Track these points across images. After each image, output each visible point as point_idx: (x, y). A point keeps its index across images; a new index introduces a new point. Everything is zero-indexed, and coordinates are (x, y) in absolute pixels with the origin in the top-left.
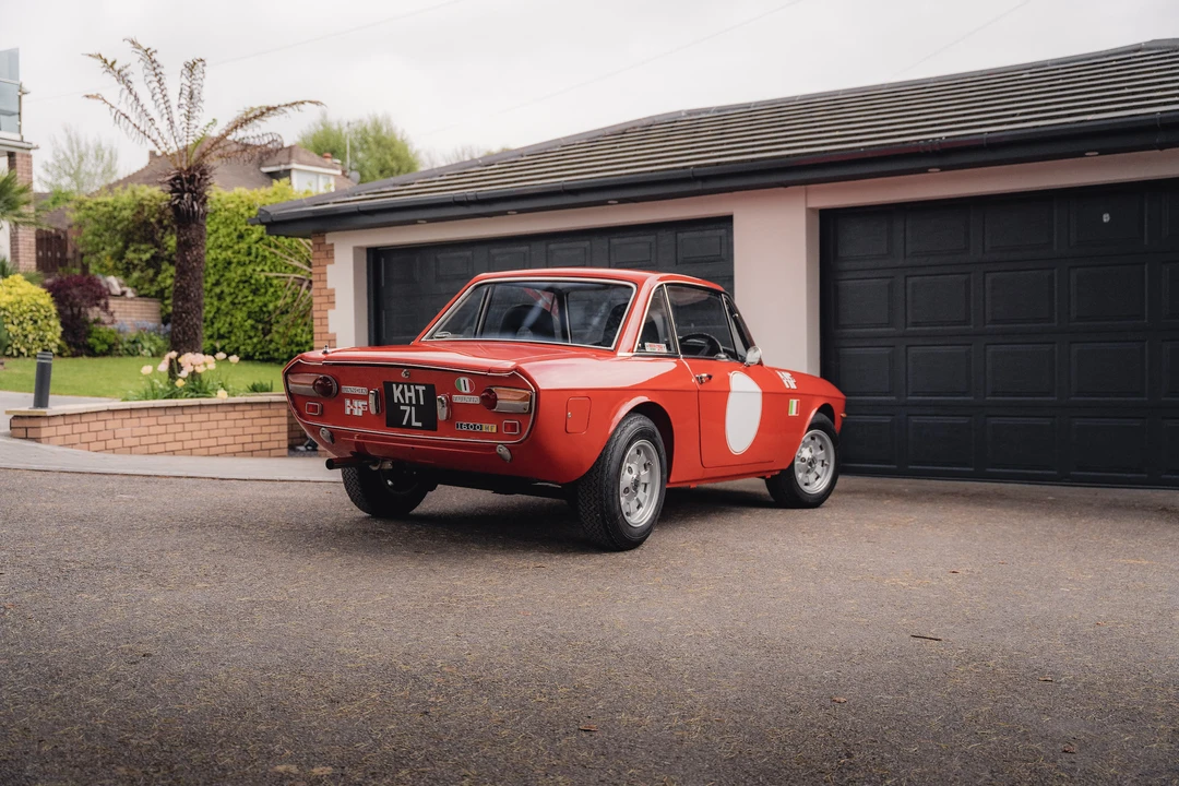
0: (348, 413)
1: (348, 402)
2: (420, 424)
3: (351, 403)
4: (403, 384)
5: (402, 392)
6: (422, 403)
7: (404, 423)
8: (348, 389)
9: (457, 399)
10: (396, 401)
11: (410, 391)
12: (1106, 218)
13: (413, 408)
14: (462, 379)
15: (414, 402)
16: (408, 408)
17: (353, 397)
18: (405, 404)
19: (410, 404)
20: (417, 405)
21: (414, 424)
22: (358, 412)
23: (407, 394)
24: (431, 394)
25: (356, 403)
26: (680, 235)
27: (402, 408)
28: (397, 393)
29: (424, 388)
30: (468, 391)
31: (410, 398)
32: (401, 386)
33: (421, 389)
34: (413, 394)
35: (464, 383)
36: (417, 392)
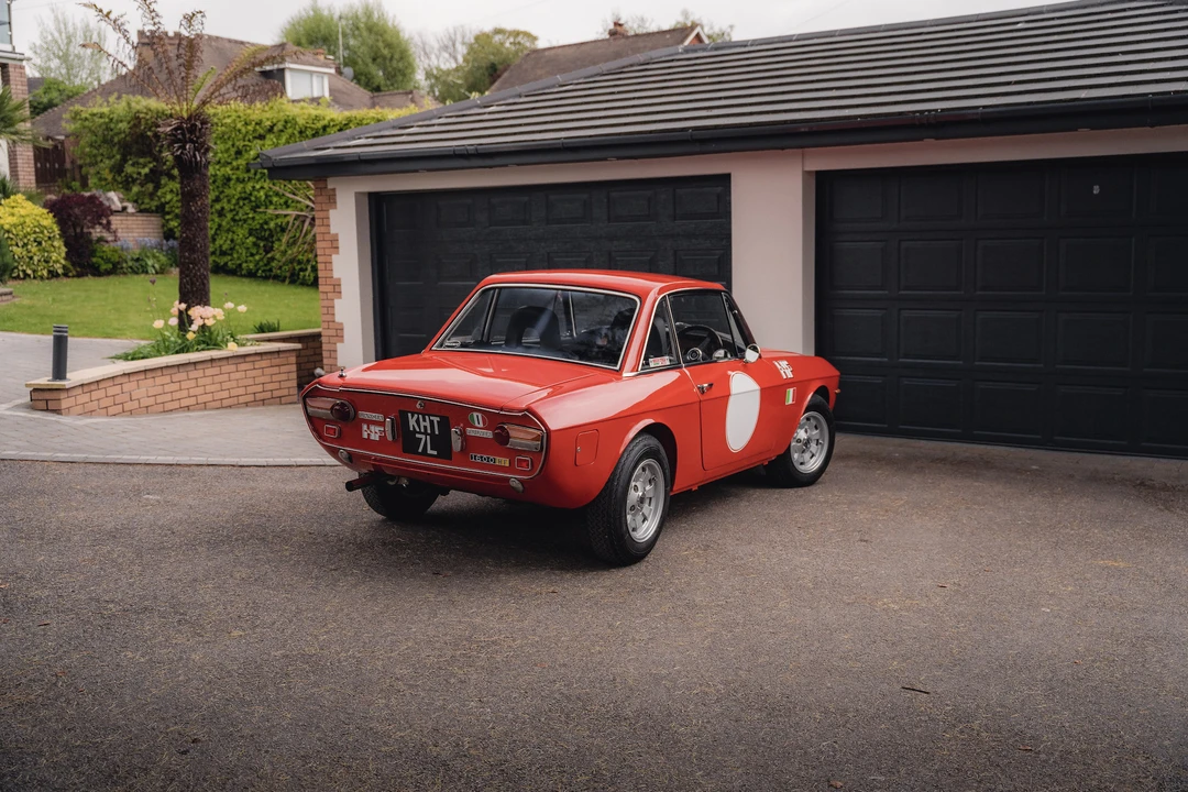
0: (366, 436)
1: (365, 427)
2: (435, 453)
3: (368, 428)
4: (418, 414)
5: (418, 421)
6: (437, 433)
7: (420, 450)
8: (364, 415)
9: (470, 431)
10: (411, 429)
11: (424, 420)
12: (1096, 190)
13: (428, 437)
14: (475, 414)
15: (429, 431)
16: (423, 437)
17: (370, 422)
18: (420, 433)
19: (425, 433)
20: (432, 434)
21: (430, 451)
22: (376, 437)
23: (422, 424)
24: (445, 425)
25: (372, 428)
26: (678, 190)
27: (417, 436)
28: (412, 422)
29: (438, 419)
30: (481, 425)
31: (425, 427)
32: (416, 416)
33: (436, 419)
34: (428, 424)
35: (477, 418)
36: (432, 422)
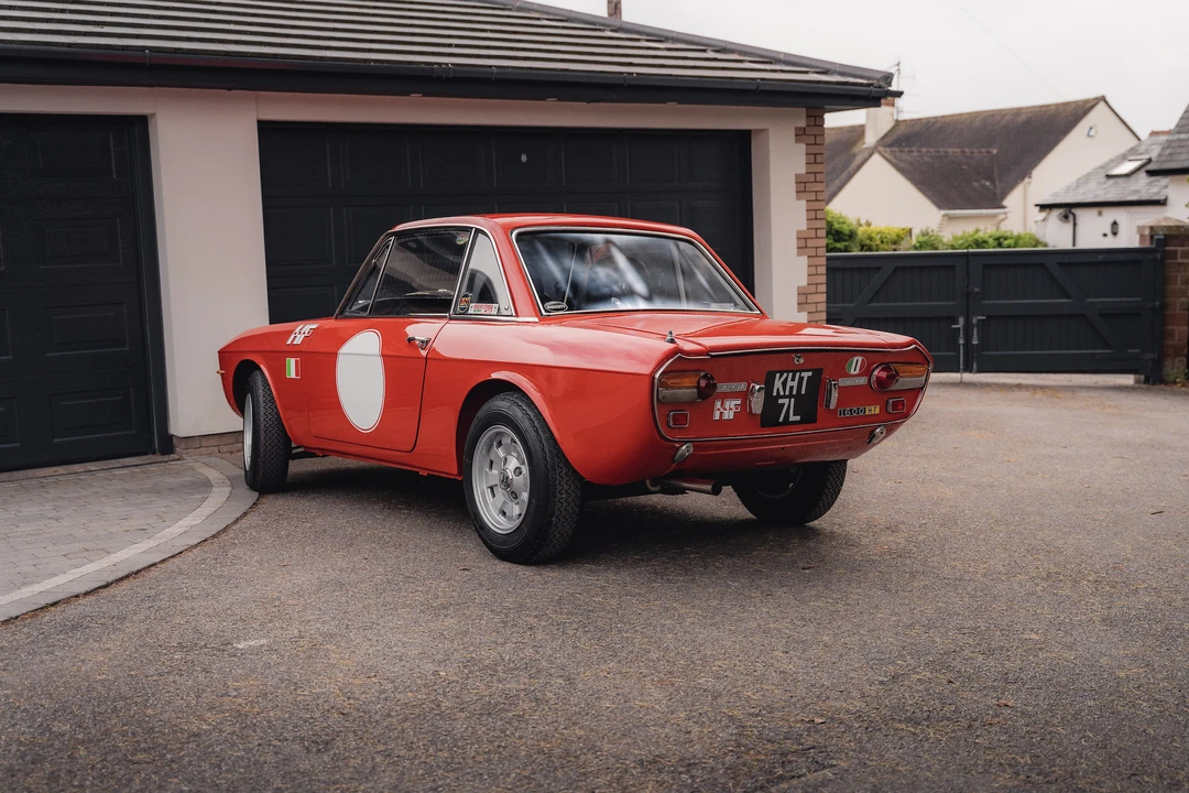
0: (717, 418)
1: (718, 404)
2: (798, 418)
3: (722, 405)
4: (788, 372)
5: (784, 384)
6: (803, 392)
7: (781, 420)
8: (723, 387)
9: (844, 381)
10: (775, 394)
11: (793, 379)
13: (793, 400)
14: (855, 359)
15: (794, 393)
16: (786, 401)
17: (726, 396)
18: (784, 397)
19: (791, 396)
20: (798, 397)
21: (792, 418)
22: (729, 415)
23: (789, 383)
24: (816, 380)
25: (728, 404)
27: (780, 401)
28: (778, 384)
29: (810, 374)
30: (857, 371)
31: (792, 388)
32: (785, 375)
33: (806, 375)
34: (796, 382)
35: (856, 363)
36: (801, 379)
